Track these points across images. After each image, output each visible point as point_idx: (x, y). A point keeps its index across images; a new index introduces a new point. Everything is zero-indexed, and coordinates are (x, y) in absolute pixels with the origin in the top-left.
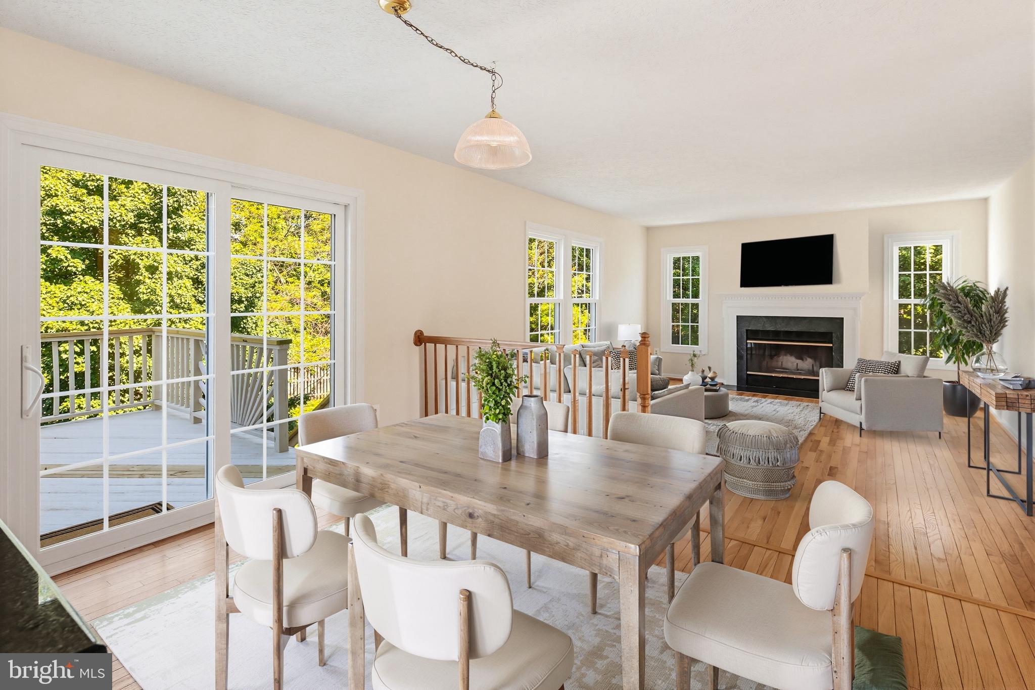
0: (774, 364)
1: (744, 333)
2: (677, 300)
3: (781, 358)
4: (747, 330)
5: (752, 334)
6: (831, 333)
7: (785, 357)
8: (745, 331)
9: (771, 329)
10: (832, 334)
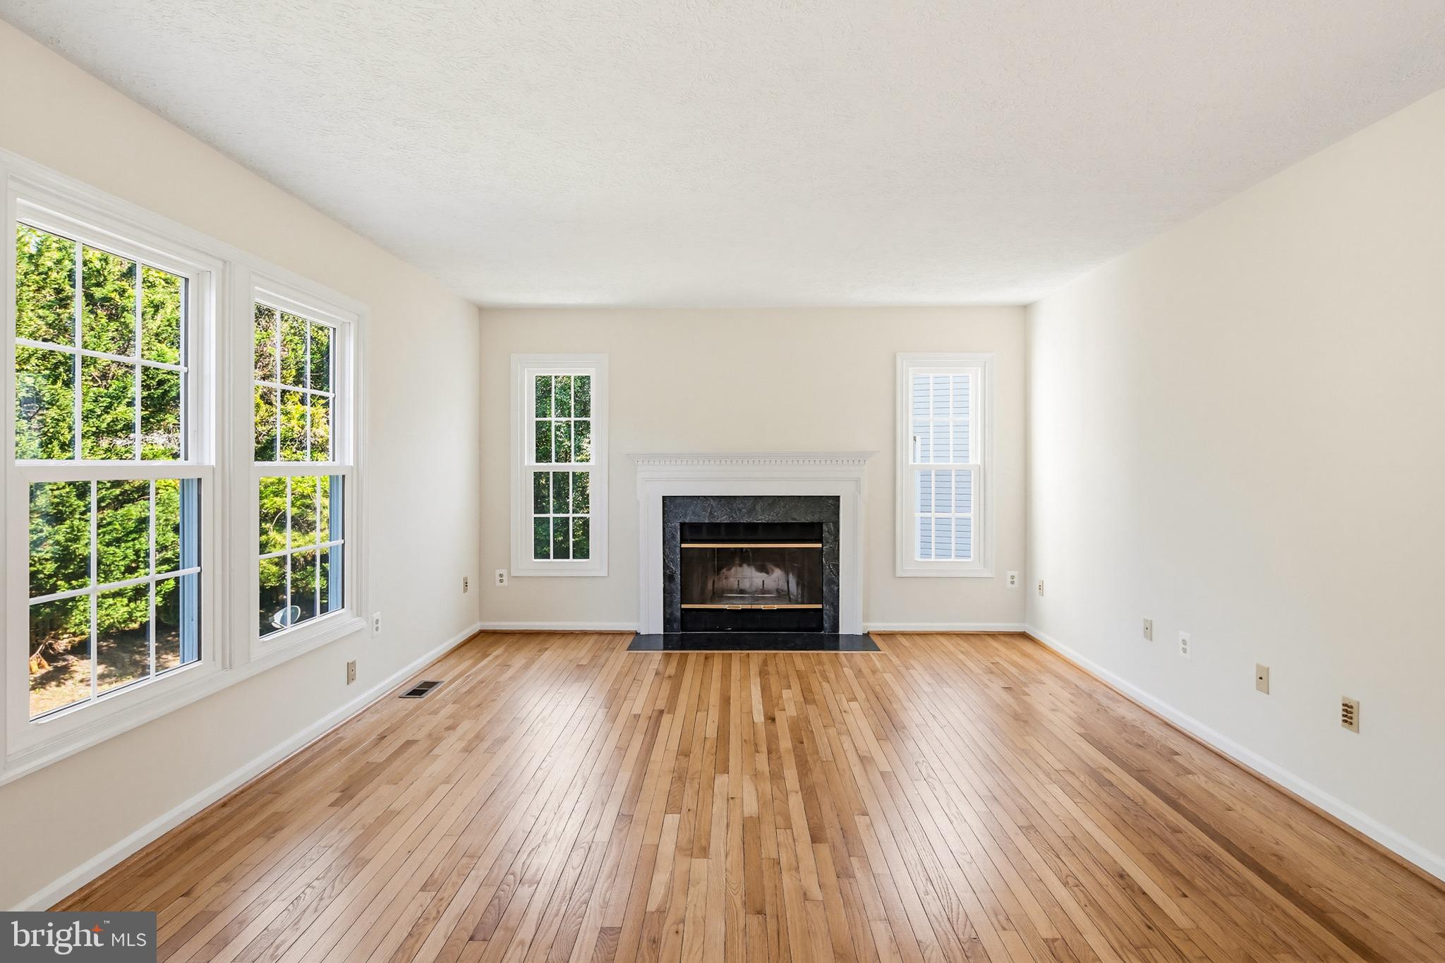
0: (723, 583)
1: (676, 531)
2: (543, 467)
3: (733, 570)
4: (682, 525)
5: (691, 531)
6: (820, 525)
7: (739, 569)
8: (678, 525)
9: (724, 519)
10: (822, 527)
